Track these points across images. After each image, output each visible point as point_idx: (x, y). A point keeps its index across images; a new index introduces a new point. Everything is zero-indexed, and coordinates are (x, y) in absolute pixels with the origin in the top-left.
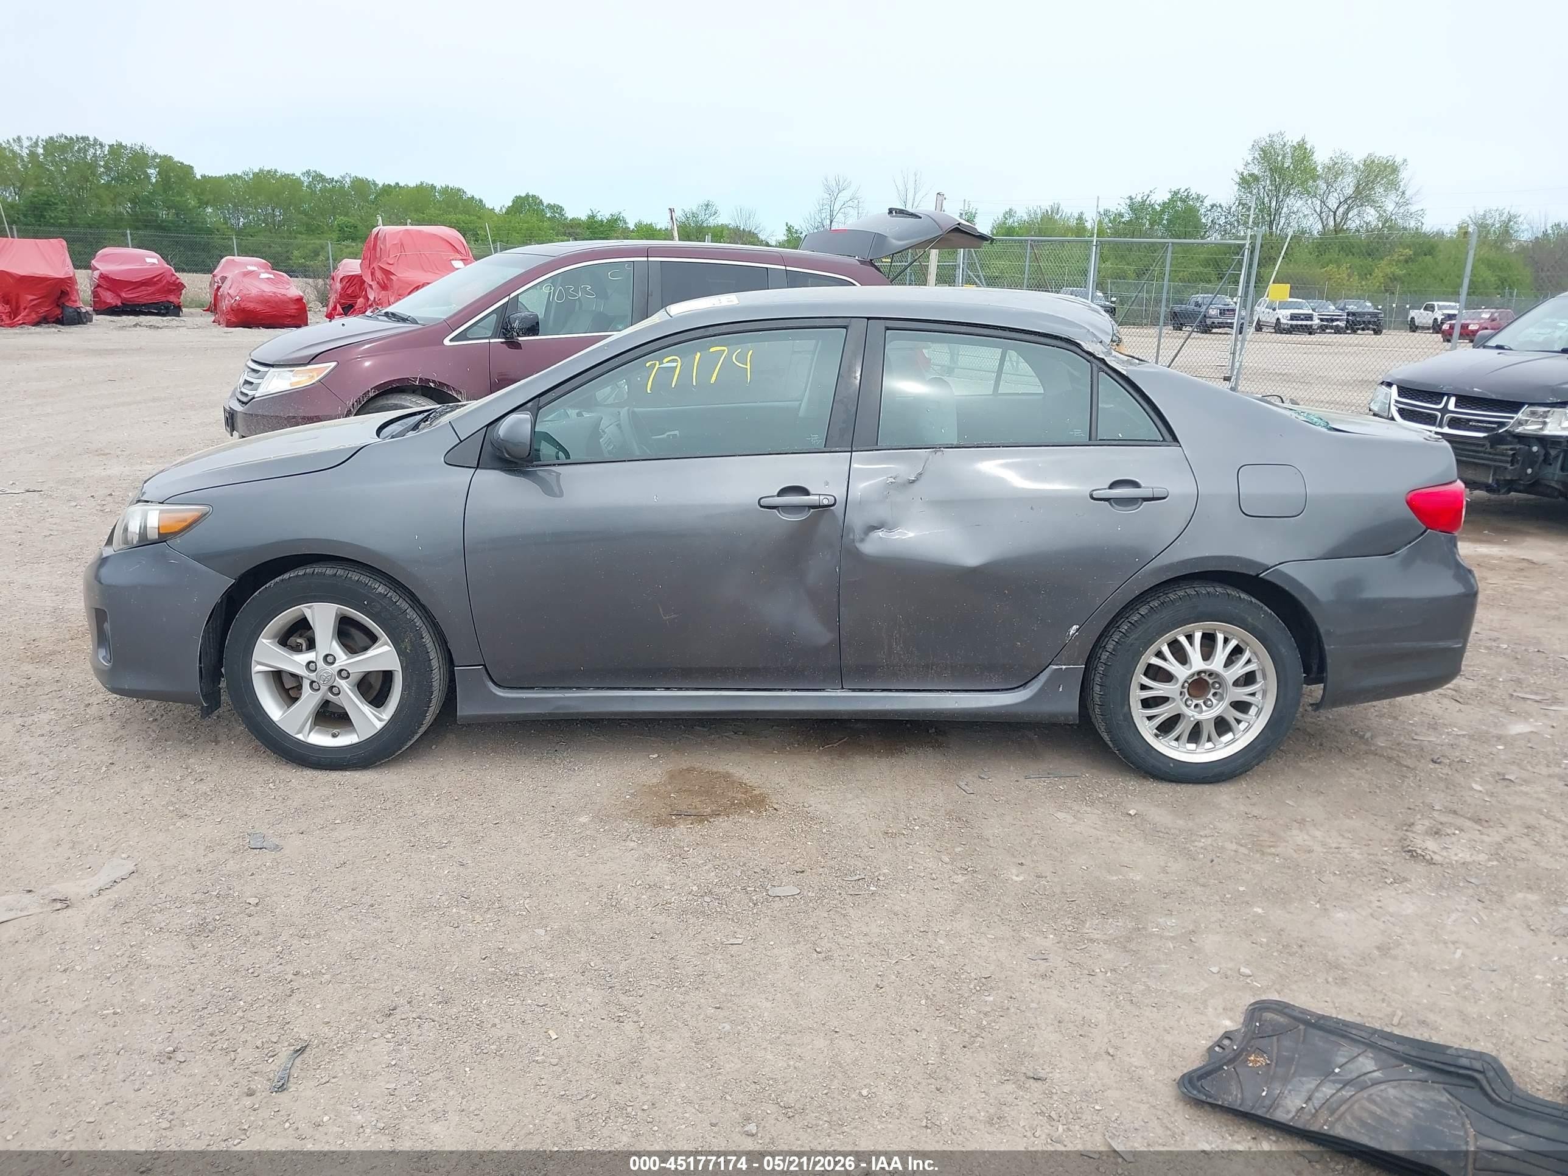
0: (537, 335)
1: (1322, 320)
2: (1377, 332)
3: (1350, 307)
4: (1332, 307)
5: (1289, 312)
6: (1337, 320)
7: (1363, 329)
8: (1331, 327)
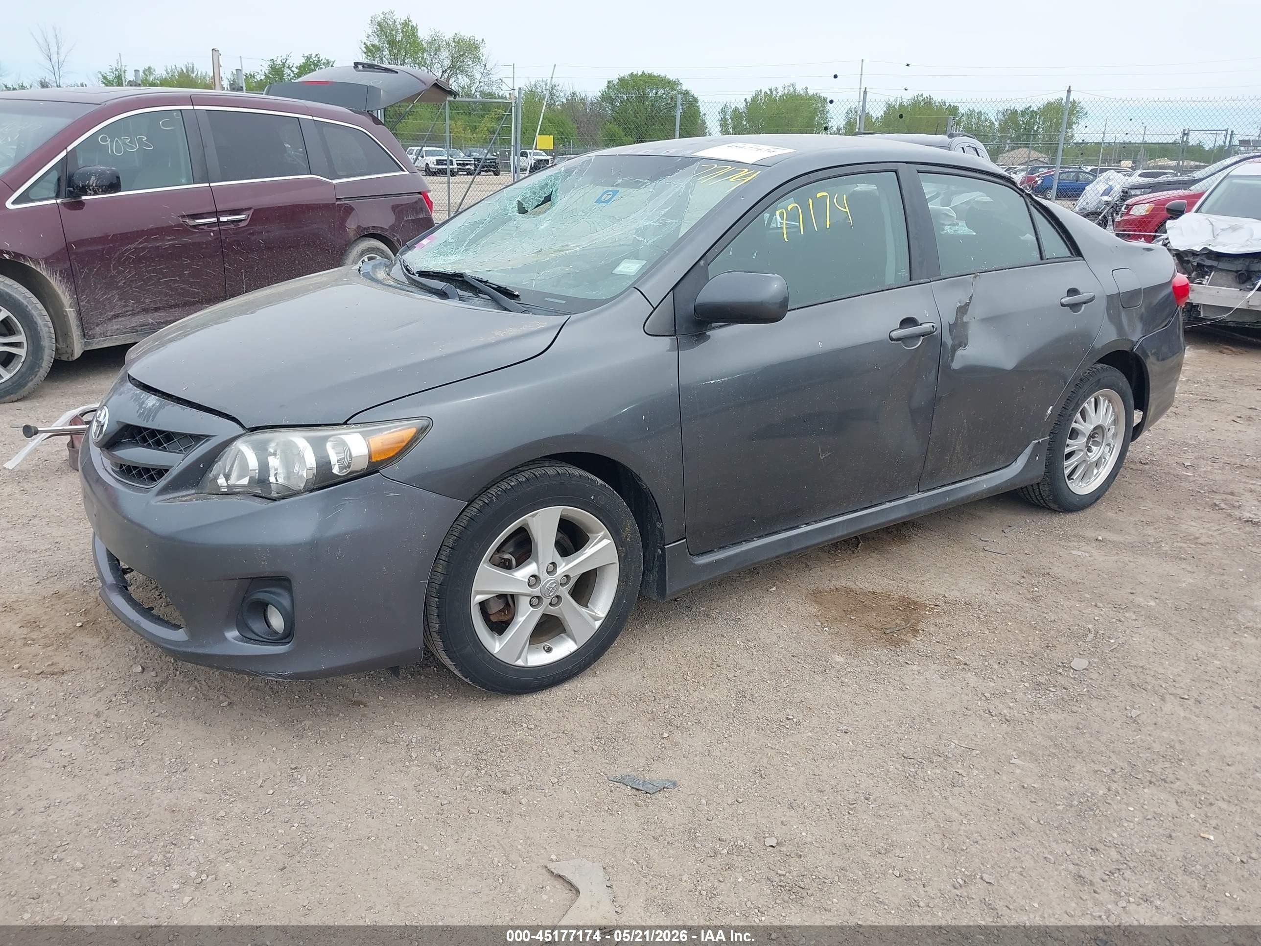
0: (120, 191)
1: (460, 164)
2: (496, 174)
3: (474, 154)
4: (462, 155)
5: (435, 158)
6: (467, 164)
7: (486, 171)
8: (463, 170)
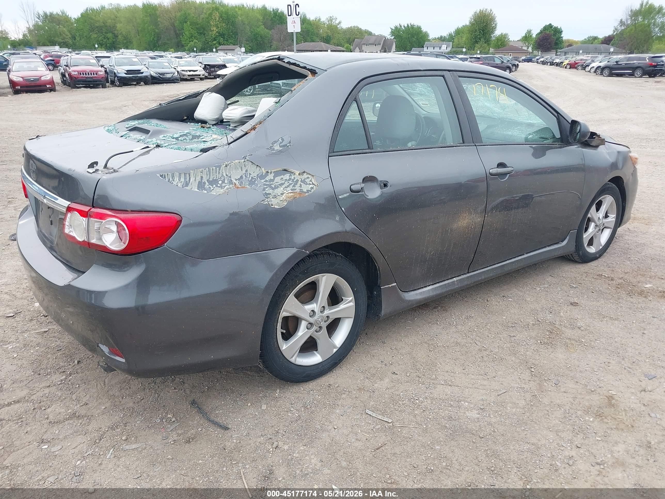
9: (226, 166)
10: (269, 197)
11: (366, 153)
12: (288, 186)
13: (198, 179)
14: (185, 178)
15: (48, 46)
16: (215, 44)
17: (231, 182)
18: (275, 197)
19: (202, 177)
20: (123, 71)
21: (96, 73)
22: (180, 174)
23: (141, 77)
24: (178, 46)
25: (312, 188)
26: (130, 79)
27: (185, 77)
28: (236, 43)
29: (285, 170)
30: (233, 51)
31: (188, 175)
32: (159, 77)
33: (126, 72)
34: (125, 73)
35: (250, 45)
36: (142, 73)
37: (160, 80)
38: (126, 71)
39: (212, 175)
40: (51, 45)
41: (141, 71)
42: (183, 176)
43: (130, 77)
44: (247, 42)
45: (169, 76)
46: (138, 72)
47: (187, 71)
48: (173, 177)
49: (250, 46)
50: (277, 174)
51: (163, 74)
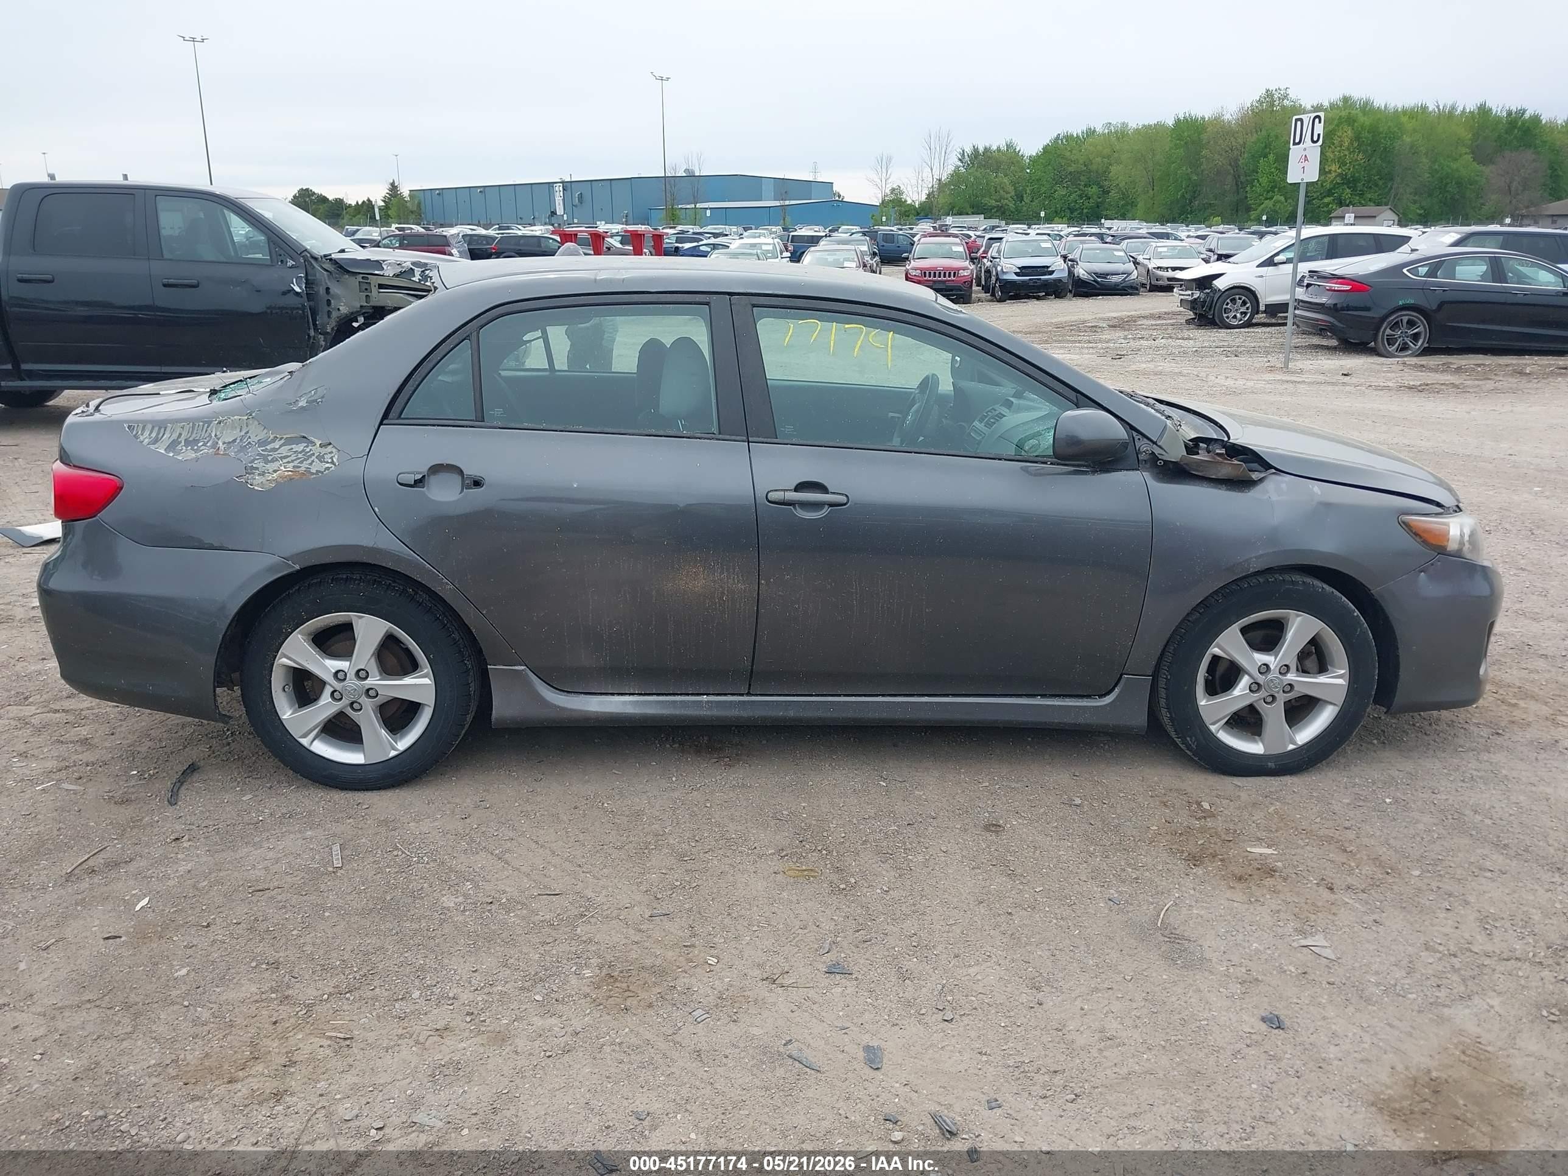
9: (220, 423)
10: (253, 473)
11: (463, 426)
12: (293, 461)
13: (175, 436)
14: (158, 434)
15: (968, 214)
16: (1327, 205)
17: (215, 445)
18: (263, 474)
19: (180, 434)
20: (1014, 268)
21: (955, 273)
22: (153, 428)
23: (1046, 280)
24: (1237, 211)
25: (328, 468)
26: (1023, 286)
27: (1160, 283)
28: (1384, 200)
29: (304, 437)
30: (1372, 219)
31: (163, 430)
32: (1095, 281)
33: (1018, 271)
34: (1016, 273)
35: (1424, 204)
36: (1052, 272)
37: (1095, 288)
38: (1019, 268)
39: (195, 432)
40: (973, 213)
41: (1050, 269)
42: (156, 429)
43: (1023, 281)
44: (1417, 198)
45: (1115, 279)
46: (1045, 270)
47: (1167, 268)
48: (143, 429)
49: (1422, 208)
50: (289, 441)
51: (1104, 275)
